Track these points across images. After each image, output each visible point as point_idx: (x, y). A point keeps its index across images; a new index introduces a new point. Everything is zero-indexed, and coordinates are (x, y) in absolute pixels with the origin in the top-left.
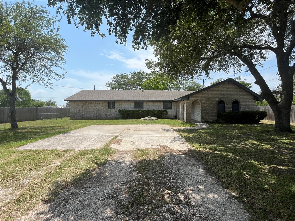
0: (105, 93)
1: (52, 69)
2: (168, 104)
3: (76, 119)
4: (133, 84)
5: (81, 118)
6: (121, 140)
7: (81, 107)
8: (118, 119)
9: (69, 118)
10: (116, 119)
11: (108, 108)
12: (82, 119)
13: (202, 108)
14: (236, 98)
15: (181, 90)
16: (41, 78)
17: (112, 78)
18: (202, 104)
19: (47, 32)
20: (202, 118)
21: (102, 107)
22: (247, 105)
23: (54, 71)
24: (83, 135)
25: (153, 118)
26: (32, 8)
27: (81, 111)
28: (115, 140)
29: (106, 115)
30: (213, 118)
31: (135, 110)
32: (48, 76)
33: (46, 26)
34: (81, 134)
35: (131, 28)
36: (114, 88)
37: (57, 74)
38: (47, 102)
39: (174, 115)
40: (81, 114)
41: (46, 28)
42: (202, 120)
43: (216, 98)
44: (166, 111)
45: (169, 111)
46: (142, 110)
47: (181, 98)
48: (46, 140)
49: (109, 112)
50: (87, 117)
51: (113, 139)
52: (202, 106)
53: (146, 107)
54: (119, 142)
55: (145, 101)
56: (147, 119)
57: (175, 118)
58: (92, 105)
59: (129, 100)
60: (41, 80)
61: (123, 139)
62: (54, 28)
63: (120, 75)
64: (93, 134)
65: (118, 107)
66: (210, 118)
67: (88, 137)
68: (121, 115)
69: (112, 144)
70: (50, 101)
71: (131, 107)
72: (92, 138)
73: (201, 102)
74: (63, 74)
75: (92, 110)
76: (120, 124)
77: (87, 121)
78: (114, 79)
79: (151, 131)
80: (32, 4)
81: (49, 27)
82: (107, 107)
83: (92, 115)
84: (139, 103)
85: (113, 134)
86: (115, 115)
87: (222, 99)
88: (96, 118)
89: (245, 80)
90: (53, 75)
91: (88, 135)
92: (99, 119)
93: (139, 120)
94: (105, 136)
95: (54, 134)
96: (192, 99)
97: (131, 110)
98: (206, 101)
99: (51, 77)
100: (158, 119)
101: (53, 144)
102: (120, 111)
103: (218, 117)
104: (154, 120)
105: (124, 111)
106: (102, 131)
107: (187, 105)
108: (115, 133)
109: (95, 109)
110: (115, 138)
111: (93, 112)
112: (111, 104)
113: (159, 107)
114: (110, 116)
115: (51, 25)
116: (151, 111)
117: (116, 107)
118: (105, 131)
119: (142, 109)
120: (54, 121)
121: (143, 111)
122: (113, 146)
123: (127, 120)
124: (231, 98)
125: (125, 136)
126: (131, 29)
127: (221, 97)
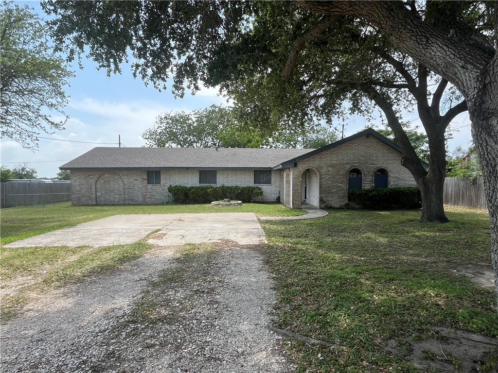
0: (141, 153)
1: (41, 113)
2: (263, 174)
3: (84, 205)
4: (200, 134)
5: (94, 203)
6: (165, 235)
7: (93, 181)
8: (167, 203)
9: (69, 203)
10: (162, 204)
11: (148, 183)
12: (97, 205)
13: (320, 182)
14: (381, 164)
15: (298, 146)
16: (18, 128)
17: (156, 122)
18: (320, 175)
19: (35, 48)
20: (321, 200)
21: (136, 182)
22: (401, 178)
23: (45, 116)
24: (102, 229)
25: (233, 202)
26: (11, 11)
27: (94, 190)
28: (156, 233)
29: (144, 196)
30: (341, 201)
31: (199, 188)
32: (33, 125)
33: (32, 38)
34: (99, 228)
35: (172, 68)
36: (161, 143)
37: (50, 122)
38: (16, 169)
39: (274, 197)
40: (94, 196)
41: (32, 41)
42: (320, 205)
43: (346, 164)
44: (260, 189)
45: (265, 188)
46: (213, 187)
47: (281, 164)
48: (42, 236)
49: (149, 190)
50: (105, 201)
51: (153, 233)
52: (321, 179)
53: (222, 181)
54: (161, 237)
55: (219, 170)
56: (221, 204)
57: (278, 201)
58: (116, 177)
59: (187, 168)
60: (18, 133)
61: (169, 233)
62: (47, 40)
63: (172, 115)
64: (120, 227)
65: (168, 181)
66: (335, 202)
67: (111, 231)
68: (173, 196)
69: (150, 239)
70: (23, 169)
71: (192, 181)
72: (118, 233)
73: (318, 171)
74: (61, 122)
75: (116, 187)
76: (168, 213)
77: (106, 208)
78: (162, 123)
79: (219, 222)
80: (11, 3)
81: (38, 40)
82: (146, 182)
83: (116, 198)
84: (207, 174)
85: (153, 227)
86: (161, 197)
87: (356, 165)
88: (123, 203)
89: (417, 127)
90: (44, 123)
91: (111, 229)
92: (129, 205)
93: (207, 205)
94: (139, 230)
95: (53, 228)
96: (302, 167)
97: (193, 188)
98: (328, 171)
99: (40, 128)
100: (243, 202)
101: (57, 241)
102: (170, 189)
103: (349, 200)
104: (234, 205)
105: (178, 189)
106: (134, 224)
107: (293, 178)
108: (157, 226)
109: (122, 185)
110: (156, 232)
111: (119, 190)
112: (153, 175)
113: (247, 181)
114: (150, 198)
115: (40, 37)
116: (230, 188)
117: (162, 182)
118: (139, 223)
119: (213, 185)
120: (42, 209)
121: (215, 189)
122: (151, 241)
123: (184, 207)
124: (372, 164)
125: (173, 230)
126: (172, 71)
127: (355, 163)
